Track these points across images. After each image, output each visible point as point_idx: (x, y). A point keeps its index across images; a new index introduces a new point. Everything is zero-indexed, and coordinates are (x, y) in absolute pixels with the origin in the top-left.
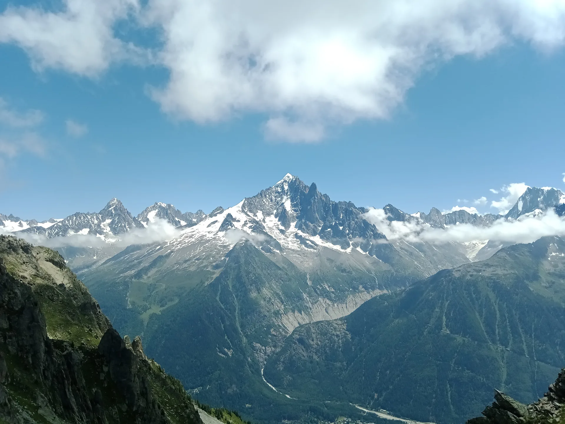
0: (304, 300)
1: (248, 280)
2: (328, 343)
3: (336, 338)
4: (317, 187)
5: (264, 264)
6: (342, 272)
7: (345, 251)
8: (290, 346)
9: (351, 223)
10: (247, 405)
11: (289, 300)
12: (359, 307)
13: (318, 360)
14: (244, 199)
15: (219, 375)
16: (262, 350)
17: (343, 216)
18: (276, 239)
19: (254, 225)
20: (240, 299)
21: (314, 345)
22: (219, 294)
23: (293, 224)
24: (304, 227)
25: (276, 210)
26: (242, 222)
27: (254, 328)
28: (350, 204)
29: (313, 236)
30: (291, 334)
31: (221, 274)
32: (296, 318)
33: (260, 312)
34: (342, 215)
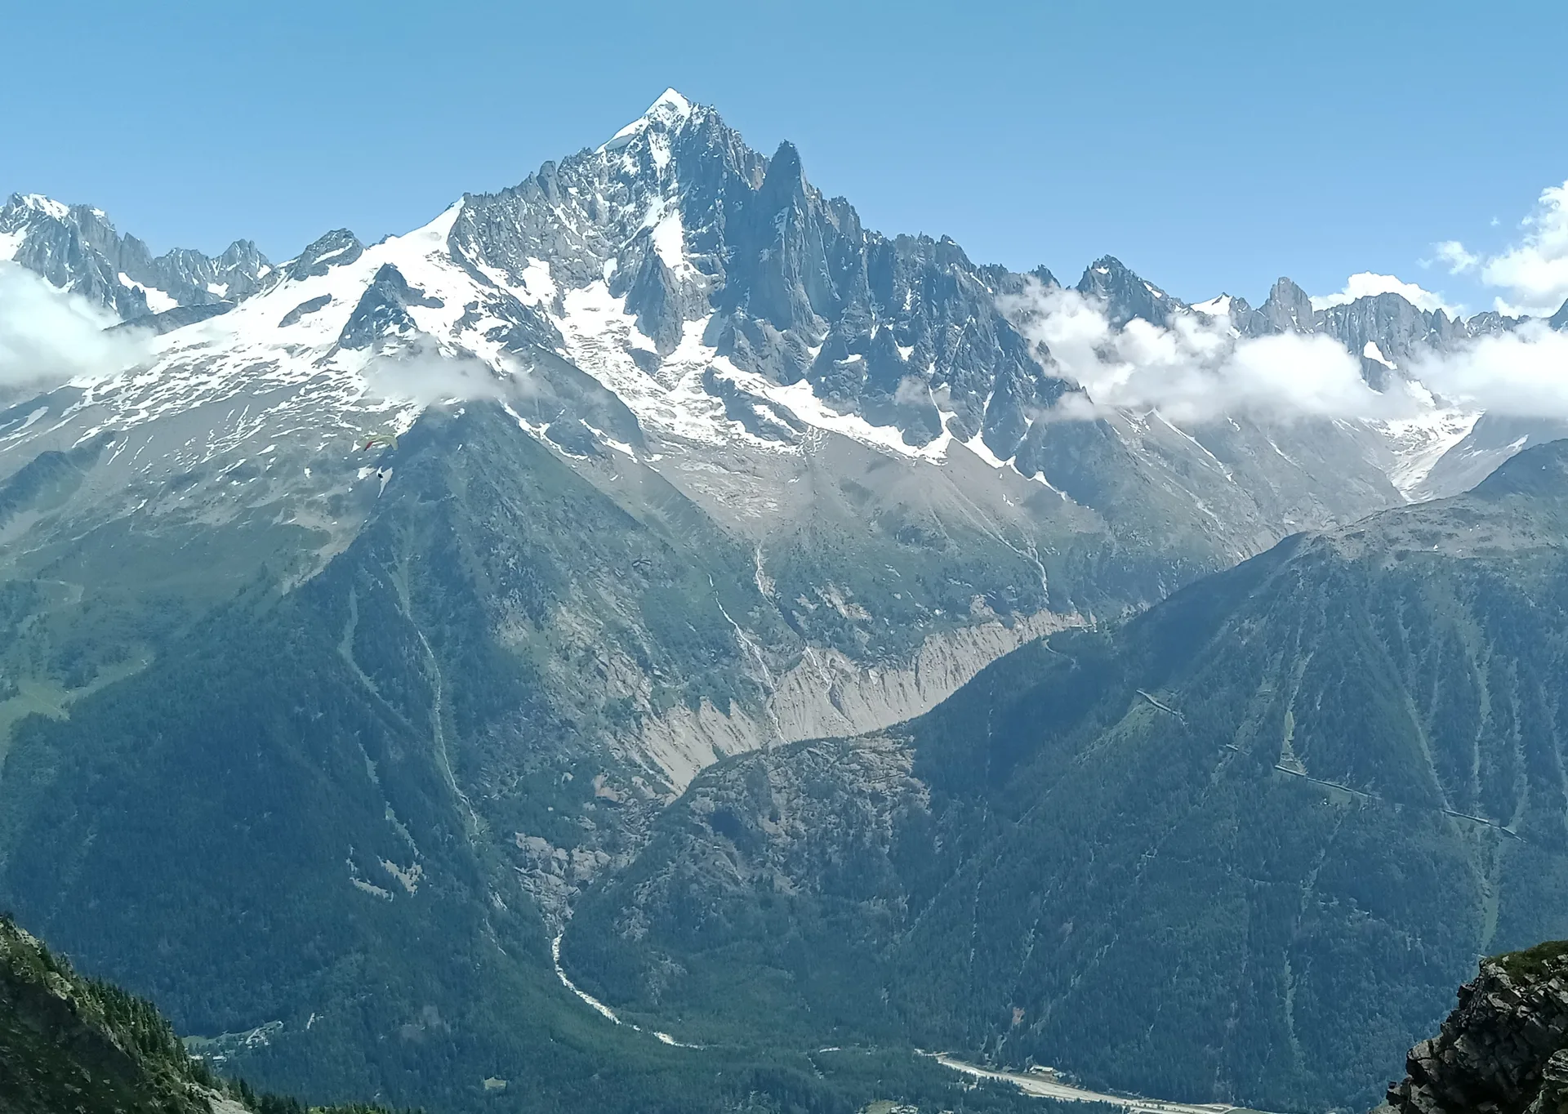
0: (738, 655)
1: (489, 570)
2: (837, 825)
3: (869, 807)
4: (803, 161)
5: (559, 501)
6: (905, 540)
7: (919, 453)
8: (679, 841)
9: (949, 335)
10: (489, 1083)
11: (676, 656)
12: (967, 682)
13: (792, 893)
14: (462, 202)
15: (363, 971)
16: (555, 864)
17: (913, 303)
18: (618, 393)
19: (510, 326)
20: (448, 656)
21: (779, 836)
22: (349, 631)
23: (694, 329)
24: (743, 342)
25: (615, 260)
26: (454, 311)
27: (519, 774)
28: (948, 251)
29: (783, 382)
30: (680, 794)
31: (357, 544)
32: (705, 729)
33: (545, 708)
34: (908, 296)
